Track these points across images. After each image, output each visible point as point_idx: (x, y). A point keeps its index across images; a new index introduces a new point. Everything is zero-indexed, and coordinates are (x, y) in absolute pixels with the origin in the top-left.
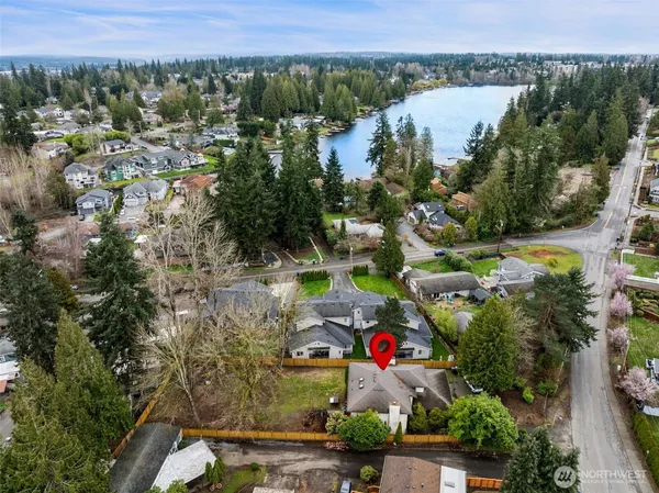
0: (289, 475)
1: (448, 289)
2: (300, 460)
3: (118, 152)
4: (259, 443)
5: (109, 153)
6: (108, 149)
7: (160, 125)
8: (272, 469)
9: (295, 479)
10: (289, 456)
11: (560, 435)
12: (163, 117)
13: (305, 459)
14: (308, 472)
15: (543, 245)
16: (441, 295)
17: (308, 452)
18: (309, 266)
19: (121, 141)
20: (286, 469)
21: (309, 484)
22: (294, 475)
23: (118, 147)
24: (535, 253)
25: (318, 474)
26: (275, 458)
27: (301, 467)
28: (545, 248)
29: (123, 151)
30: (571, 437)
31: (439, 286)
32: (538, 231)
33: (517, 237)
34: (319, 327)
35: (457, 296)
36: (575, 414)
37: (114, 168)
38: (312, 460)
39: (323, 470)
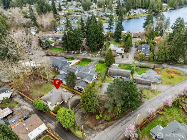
0: (21, 108)
1: (118, 75)
3: (78, 15)
4: (25, 98)
5: (76, 15)
6: (76, 14)
7: (96, 9)
9: (21, 110)
10: (26, 104)
11: (93, 133)
12: (98, 6)
13: (28, 106)
14: (25, 109)
16: (115, 76)
17: (30, 105)
19: (80, 12)
20: (22, 106)
21: (22, 112)
23: (79, 14)
24: (168, 72)
25: (26, 111)
26: (23, 103)
27: (25, 107)
29: (80, 15)
30: (95, 136)
31: (115, 73)
32: (180, 63)
34: (65, 74)
35: (121, 78)
37: (72, 20)
39: (28, 110)
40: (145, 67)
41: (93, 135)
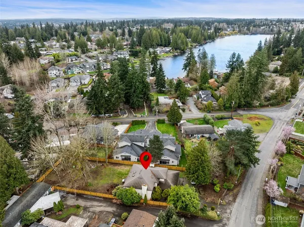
0: (92, 212)
1: (198, 133)
2: (99, 206)
3: (74, 62)
4: (85, 196)
5: (70, 62)
6: (70, 60)
7: (96, 50)
8: (85, 209)
9: (93, 214)
10: (95, 203)
11: (226, 209)
12: (98, 47)
13: (101, 206)
14: (101, 212)
15: (256, 115)
16: (194, 135)
17: (104, 203)
18: (139, 118)
19: (75, 57)
20: (91, 209)
21: (98, 217)
22: (94, 213)
23: (74, 59)
24: (250, 118)
25: (104, 213)
26: (89, 204)
27: (98, 209)
28: (257, 116)
29: (76, 61)
30: (231, 211)
31: (194, 131)
32: (256, 107)
33: (244, 110)
34: (129, 146)
35: (203, 136)
36: (238, 200)
37: (70, 69)
38: (105, 206)
39: (107, 212)
40: (221, 119)
41: (228, 211)
